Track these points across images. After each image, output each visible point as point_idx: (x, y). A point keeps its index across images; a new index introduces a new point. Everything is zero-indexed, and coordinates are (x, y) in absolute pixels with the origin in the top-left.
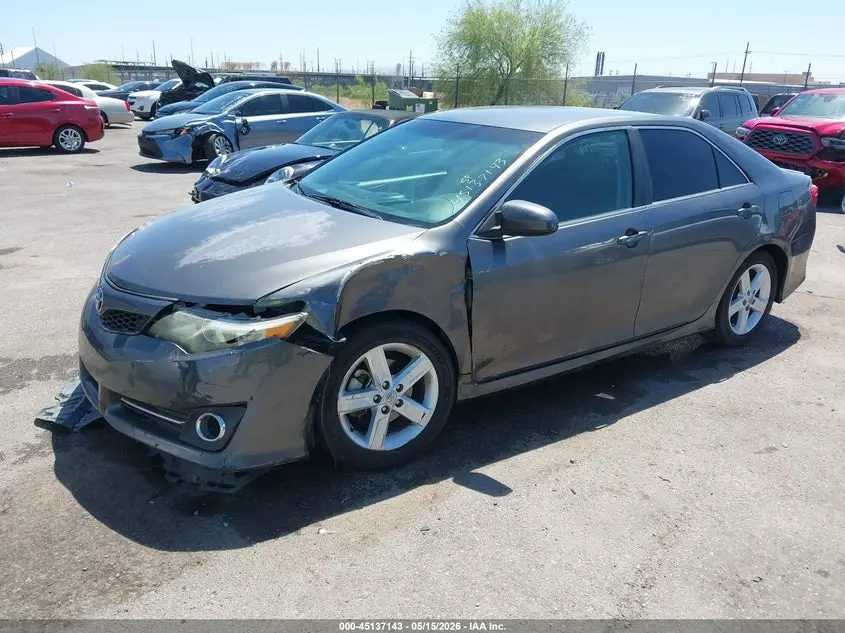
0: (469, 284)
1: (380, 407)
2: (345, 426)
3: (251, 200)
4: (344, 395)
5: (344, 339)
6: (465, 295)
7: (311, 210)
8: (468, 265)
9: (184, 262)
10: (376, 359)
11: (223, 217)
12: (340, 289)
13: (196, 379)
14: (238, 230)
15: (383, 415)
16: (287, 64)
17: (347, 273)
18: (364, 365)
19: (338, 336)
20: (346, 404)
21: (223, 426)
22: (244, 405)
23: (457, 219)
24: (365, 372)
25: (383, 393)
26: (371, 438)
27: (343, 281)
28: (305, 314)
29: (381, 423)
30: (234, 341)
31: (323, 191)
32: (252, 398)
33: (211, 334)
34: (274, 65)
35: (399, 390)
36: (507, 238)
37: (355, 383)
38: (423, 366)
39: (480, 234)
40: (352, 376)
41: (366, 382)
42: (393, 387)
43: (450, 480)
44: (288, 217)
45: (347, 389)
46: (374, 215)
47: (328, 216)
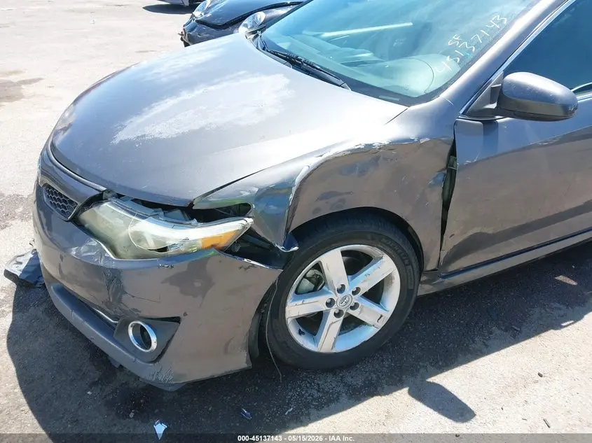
0: (450, 174)
1: (333, 310)
2: (293, 330)
3: (208, 56)
4: (294, 300)
5: (296, 248)
6: (443, 188)
7: (268, 72)
8: (453, 152)
9: (122, 136)
10: (332, 262)
11: (176, 76)
12: (294, 189)
13: (120, 290)
14: (186, 96)
15: (335, 319)
17: (304, 167)
18: (318, 267)
19: (288, 246)
20: (295, 308)
21: (154, 339)
22: (177, 320)
23: (445, 95)
24: (317, 272)
25: (337, 297)
26: (322, 340)
27: (298, 180)
28: (250, 220)
29: (332, 325)
30: (165, 249)
31: (285, 45)
32: (185, 314)
33: (139, 237)
35: (354, 293)
36: (501, 120)
37: (307, 284)
38: (384, 268)
39: (469, 114)
40: (305, 277)
41: (319, 283)
42: (348, 291)
43: (406, 390)
44: (242, 81)
45: (296, 292)
46: (340, 82)
47: (287, 81)
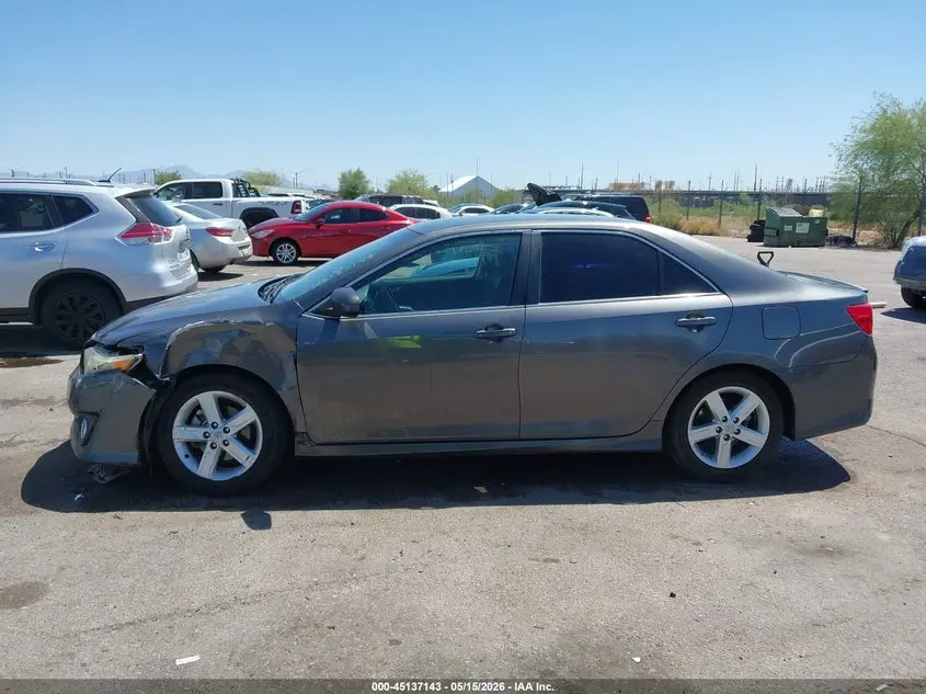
1: (209, 442)
2: (179, 451)
5: (167, 379)
12: (170, 340)
15: (211, 450)
16: (672, 183)
17: (179, 329)
19: (164, 376)
22: (97, 414)
25: (211, 431)
27: (174, 334)
29: (208, 455)
32: (101, 411)
34: (659, 185)
42: (220, 428)
